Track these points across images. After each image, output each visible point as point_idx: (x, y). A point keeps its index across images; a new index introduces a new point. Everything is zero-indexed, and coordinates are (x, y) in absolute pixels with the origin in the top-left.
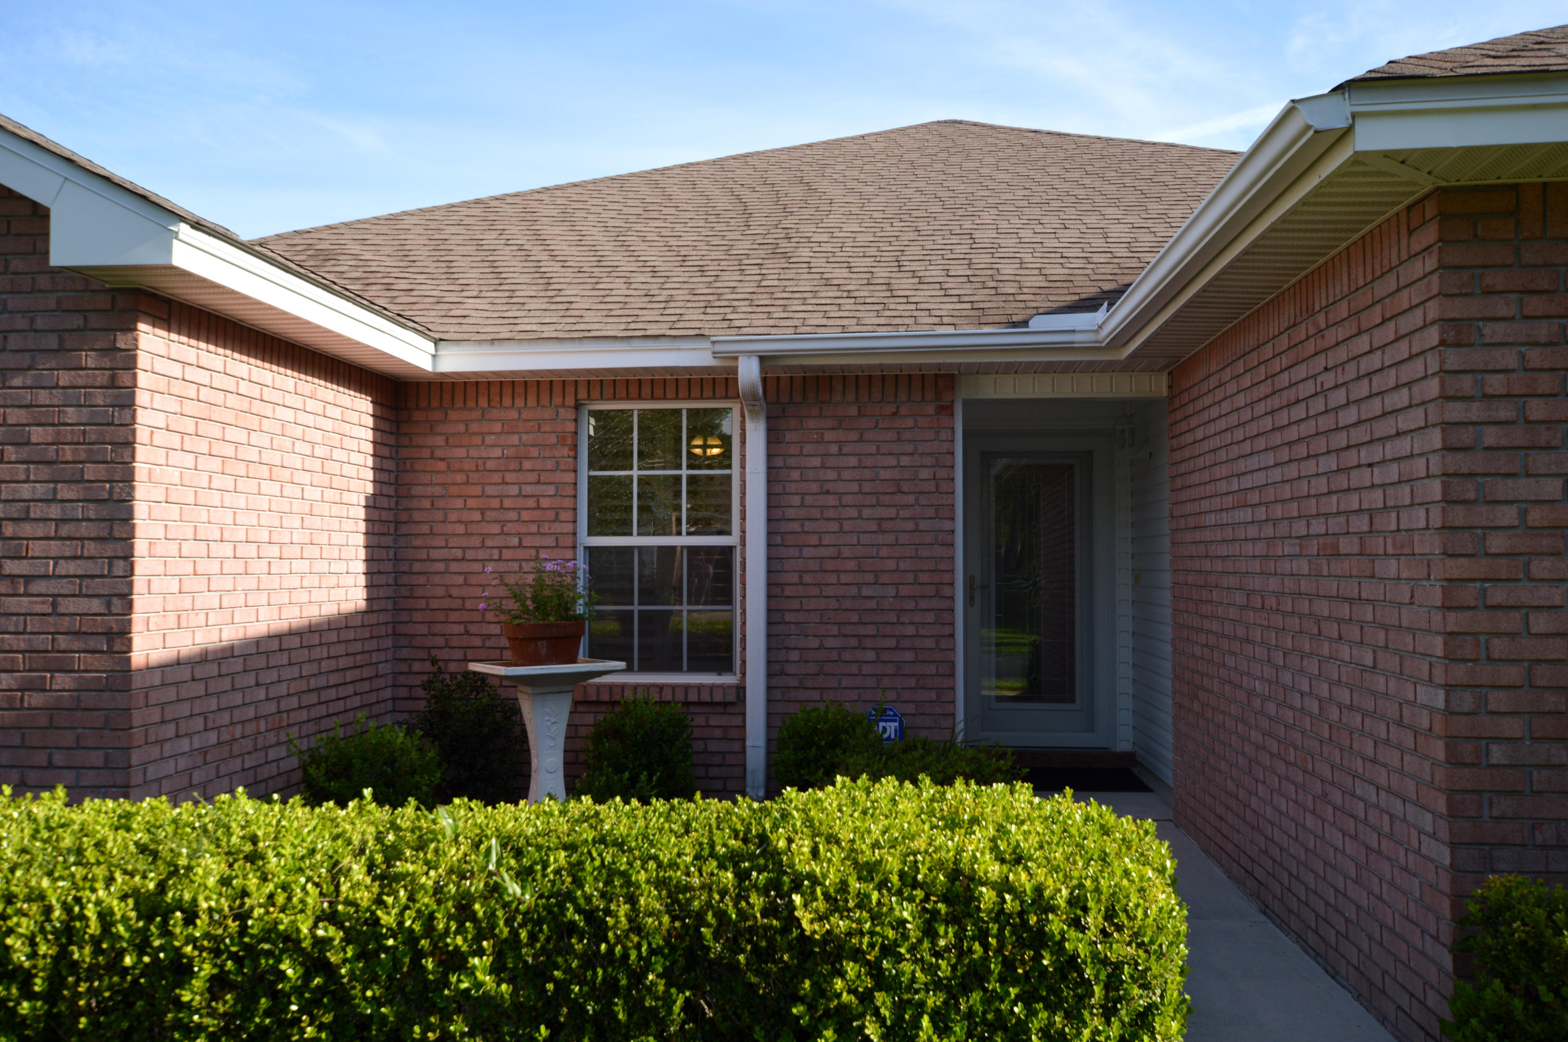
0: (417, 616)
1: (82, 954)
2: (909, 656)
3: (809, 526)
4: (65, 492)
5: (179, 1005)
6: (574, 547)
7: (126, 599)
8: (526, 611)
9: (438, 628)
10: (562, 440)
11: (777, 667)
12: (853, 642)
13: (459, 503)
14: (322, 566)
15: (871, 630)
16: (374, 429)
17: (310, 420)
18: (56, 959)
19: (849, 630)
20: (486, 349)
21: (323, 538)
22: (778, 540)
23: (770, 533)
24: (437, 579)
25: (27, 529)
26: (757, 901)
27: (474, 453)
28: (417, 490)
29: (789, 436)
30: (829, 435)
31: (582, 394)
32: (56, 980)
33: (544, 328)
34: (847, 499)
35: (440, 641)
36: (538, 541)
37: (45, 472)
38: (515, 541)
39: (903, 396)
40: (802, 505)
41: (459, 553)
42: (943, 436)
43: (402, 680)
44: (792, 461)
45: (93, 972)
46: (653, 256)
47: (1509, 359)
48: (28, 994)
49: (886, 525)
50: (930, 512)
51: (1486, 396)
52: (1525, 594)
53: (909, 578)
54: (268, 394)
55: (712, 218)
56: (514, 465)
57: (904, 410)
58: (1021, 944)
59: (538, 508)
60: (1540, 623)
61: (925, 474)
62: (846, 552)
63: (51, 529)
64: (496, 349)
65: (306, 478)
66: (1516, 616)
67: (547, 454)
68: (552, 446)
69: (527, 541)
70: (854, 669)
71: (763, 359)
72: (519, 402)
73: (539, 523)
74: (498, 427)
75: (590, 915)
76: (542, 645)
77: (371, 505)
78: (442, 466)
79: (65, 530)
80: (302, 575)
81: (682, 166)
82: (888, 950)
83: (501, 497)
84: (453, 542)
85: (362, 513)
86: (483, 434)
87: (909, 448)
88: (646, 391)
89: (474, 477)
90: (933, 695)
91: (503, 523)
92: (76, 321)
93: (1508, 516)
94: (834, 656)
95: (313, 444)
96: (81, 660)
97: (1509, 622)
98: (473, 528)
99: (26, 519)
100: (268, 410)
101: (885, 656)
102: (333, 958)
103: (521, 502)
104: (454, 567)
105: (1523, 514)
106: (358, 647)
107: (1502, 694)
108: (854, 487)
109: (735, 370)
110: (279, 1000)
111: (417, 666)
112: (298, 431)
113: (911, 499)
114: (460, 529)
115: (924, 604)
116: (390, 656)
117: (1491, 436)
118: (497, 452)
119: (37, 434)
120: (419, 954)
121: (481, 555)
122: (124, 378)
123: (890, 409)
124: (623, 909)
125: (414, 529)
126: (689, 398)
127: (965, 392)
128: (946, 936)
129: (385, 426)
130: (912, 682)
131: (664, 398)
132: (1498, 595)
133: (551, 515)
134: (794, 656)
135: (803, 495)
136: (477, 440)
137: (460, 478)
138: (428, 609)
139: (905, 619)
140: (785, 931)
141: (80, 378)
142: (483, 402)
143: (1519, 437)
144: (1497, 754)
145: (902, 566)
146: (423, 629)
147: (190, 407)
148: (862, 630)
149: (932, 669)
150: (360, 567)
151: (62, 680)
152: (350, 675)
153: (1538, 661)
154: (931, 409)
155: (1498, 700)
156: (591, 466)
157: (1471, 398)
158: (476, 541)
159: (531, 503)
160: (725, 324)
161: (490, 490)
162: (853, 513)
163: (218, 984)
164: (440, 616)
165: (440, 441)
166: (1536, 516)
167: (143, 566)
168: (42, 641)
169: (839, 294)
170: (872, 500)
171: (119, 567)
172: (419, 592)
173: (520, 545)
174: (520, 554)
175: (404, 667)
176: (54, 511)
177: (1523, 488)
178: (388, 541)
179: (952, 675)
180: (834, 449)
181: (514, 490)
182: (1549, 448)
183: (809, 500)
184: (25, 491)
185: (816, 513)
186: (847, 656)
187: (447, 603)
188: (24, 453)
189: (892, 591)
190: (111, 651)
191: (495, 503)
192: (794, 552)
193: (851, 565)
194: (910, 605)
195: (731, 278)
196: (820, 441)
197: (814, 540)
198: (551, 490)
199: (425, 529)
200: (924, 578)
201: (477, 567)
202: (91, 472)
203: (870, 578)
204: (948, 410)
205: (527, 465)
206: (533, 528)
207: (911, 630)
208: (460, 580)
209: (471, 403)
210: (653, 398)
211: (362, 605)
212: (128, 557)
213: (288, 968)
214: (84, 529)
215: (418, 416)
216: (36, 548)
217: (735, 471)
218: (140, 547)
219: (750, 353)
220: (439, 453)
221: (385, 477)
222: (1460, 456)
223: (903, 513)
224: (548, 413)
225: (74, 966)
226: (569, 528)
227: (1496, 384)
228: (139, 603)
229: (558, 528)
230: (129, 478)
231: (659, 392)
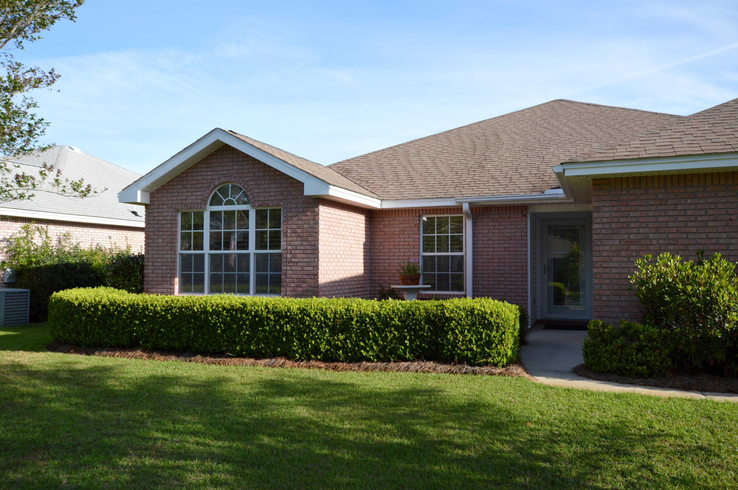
0: (376, 275)
1: (338, 316)
2: (514, 287)
3: (484, 250)
4: (304, 243)
5: (352, 324)
6: (419, 256)
7: (317, 267)
8: (405, 272)
9: (382, 278)
10: (415, 226)
11: (476, 290)
12: (497, 283)
13: (387, 244)
14: (354, 261)
15: (503, 279)
16: (365, 224)
17: (351, 223)
18: (334, 317)
19: (496, 279)
20: (394, 202)
21: (353, 253)
22: (476, 253)
23: (473, 252)
24: (381, 265)
25: (297, 252)
26: (439, 311)
27: (391, 230)
28: (376, 240)
29: (479, 224)
30: (490, 224)
31: (421, 213)
32: (334, 320)
33: (410, 195)
34: (496, 242)
35: (382, 282)
36: (409, 254)
37: (300, 239)
38: (403, 254)
39: (512, 212)
40: (483, 243)
41: (387, 257)
42: (524, 223)
43: (373, 292)
44: (480, 231)
45: (339, 319)
46: (443, 168)
47: (608, 215)
48: (330, 322)
49: (507, 249)
50: (520, 245)
51: (603, 223)
52: (610, 265)
53: (514, 264)
54: (343, 218)
55: (463, 152)
56: (402, 233)
57: (512, 216)
58: (482, 319)
59: (409, 245)
60: (614, 271)
61: (518, 234)
62: (495, 257)
63: (301, 252)
64: (397, 202)
65: (350, 238)
66: (609, 269)
67: (411, 229)
68: (412, 228)
69: (406, 254)
70: (498, 290)
71: (470, 203)
72: (404, 215)
73: (409, 249)
74: (398, 222)
75: (413, 313)
76: (409, 281)
77: (365, 245)
78: (383, 233)
79: (305, 252)
80: (350, 263)
81: (457, 129)
82: (460, 319)
83: (399, 242)
84: (386, 254)
85: (362, 247)
86: (394, 224)
87: (514, 227)
88: (439, 212)
89: (392, 236)
90: (521, 298)
91: (399, 249)
92: (306, 205)
93: (607, 248)
94: (492, 286)
95: (351, 229)
96: (309, 280)
97: (607, 270)
98: (391, 251)
99: (296, 249)
100: (342, 222)
101: (507, 287)
102: (374, 318)
103: (404, 243)
104: (386, 261)
105: (610, 248)
106: (361, 282)
107: (606, 286)
108: (498, 238)
109: (462, 206)
110: (366, 325)
111: (376, 289)
112: (348, 226)
113: (514, 242)
114: (388, 251)
115: (518, 272)
116: (369, 285)
117: (604, 231)
118: (397, 229)
119: (298, 230)
120: (387, 318)
121: (394, 258)
122: (316, 218)
123: (508, 216)
124: (418, 312)
125: (375, 251)
126: (451, 213)
127: (530, 210)
128: (470, 318)
129: (368, 223)
130: (514, 294)
131: (444, 214)
132: (605, 265)
133: (412, 247)
134: (480, 286)
135: (483, 241)
136: (392, 226)
137: (387, 237)
138: (379, 273)
139: (512, 276)
140: (444, 316)
141: (307, 218)
142: (394, 215)
143: (610, 231)
144: (604, 298)
145: (512, 261)
146: (378, 278)
147: (328, 223)
148: (500, 279)
149: (520, 290)
150: (362, 261)
151: (304, 285)
152: (360, 290)
153: (613, 279)
154: (520, 216)
155: (604, 287)
156: (424, 233)
157: (600, 223)
158: (392, 254)
159: (407, 243)
160: (460, 193)
161: (396, 240)
162: (497, 246)
163: (357, 321)
164: (383, 275)
165: (382, 226)
166: (613, 248)
167: (321, 260)
168: (300, 276)
169: (495, 182)
170: (503, 242)
171: (316, 260)
172: (377, 268)
173: (404, 255)
174: (404, 257)
175: (373, 289)
176: (302, 248)
177: (611, 242)
178: (368, 254)
179: (527, 292)
180: (492, 227)
181: (402, 240)
182: (616, 234)
183: (485, 242)
184: (296, 243)
185: (487, 246)
186: (496, 287)
187: (384, 271)
188: (296, 235)
189: (509, 268)
190: (314, 279)
191: (397, 243)
192: (480, 257)
193: (497, 261)
194: (514, 272)
195: (465, 176)
196: (488, 225)
197: (486, 253)
198: (412, 240)
199: (378, 251)
200: (518, 264)
201: (392, 261)
202: (310, 239)
203: (502, 264)
204: (525, 216)
205: (406, 233)
206: (408, 250)
207: (514, 279)
208: (388, 265)
209: (390, 216)
210: (440, 213)
211: (363, 271)
212: (318, 258)
213: (367, 319)
214: (309, 251)
215: (376, 220)
216: (298, 256)
217: (464, 234)
218: (320, 255)
219: (466, 202)
220: (382, 230)
221: (368, 237)
222: (597, 235)
223: (512, 246)
224: (411, 218)
225: (337, 318)
226: (417, 250)
227: (605, 220)
228: (320, 268)
229: (414, 250)
230: (318, 240)
231: (442, 212)
